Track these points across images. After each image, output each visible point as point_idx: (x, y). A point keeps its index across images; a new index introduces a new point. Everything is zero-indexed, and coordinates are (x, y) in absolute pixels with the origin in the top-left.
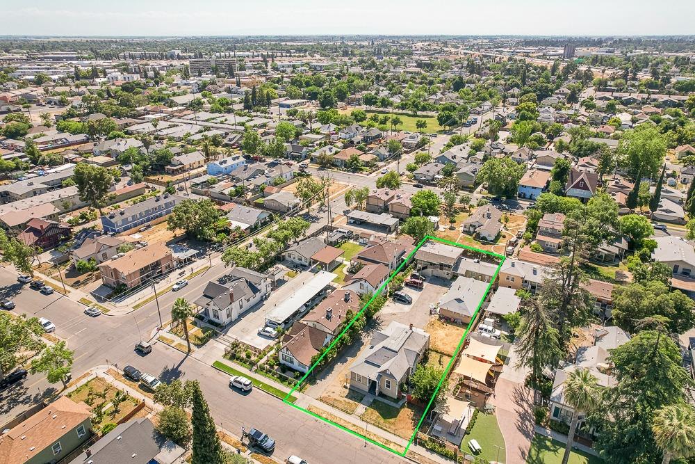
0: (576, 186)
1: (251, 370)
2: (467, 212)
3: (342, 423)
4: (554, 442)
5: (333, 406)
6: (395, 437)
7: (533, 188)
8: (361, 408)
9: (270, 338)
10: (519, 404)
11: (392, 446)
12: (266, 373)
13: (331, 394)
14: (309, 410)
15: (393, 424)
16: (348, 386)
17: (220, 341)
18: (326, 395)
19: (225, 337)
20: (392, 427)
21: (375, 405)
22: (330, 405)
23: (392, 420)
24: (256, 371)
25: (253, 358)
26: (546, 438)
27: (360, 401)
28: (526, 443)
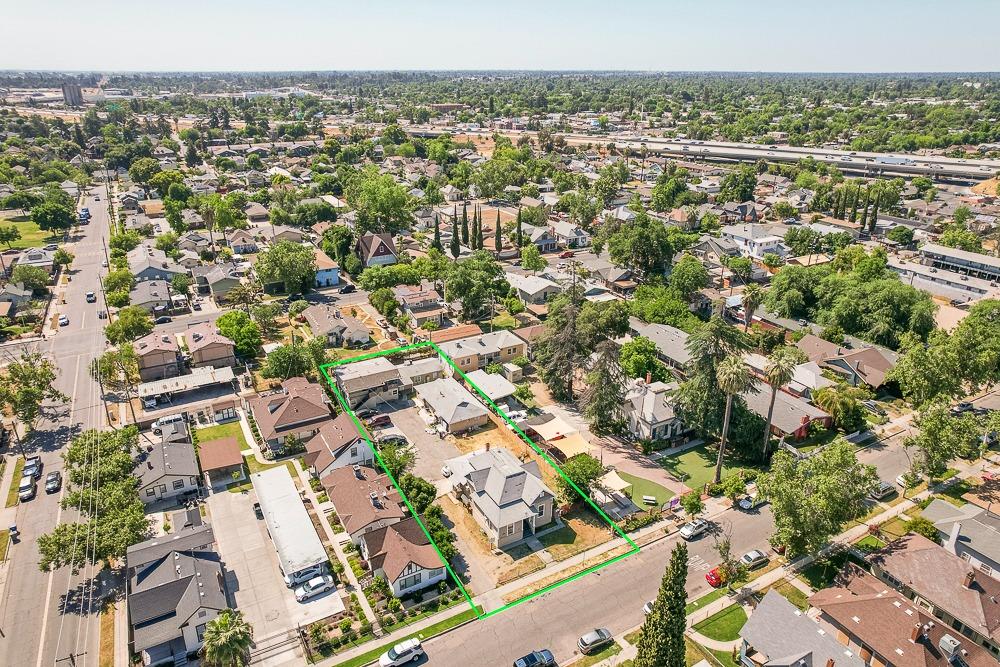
0: (377, 253)
1: (378, 637)
2: (286, 325)
3: (552, 580)
4: (671, 457)
5: (521, 577)
6: (600, 547)
7: (327, 270)
8: (543, 555)
9: (328, 591)
10: (618, 452)
11: (612, 555)
12: (402, 620)
13: (500, 571)
14: (510, 603)
15: (583, 540)
16: (498, 550)
17: (262, 656)
18: (497, 576)
19: (260, 647)
20: (586, 542)
21: (546, 541)
22: (516, 578)
23: (578, 539)
24: (386, 632)
25: (357, 626)
26: (665, 460)
27: (530, 550)
28: (662, 472)
